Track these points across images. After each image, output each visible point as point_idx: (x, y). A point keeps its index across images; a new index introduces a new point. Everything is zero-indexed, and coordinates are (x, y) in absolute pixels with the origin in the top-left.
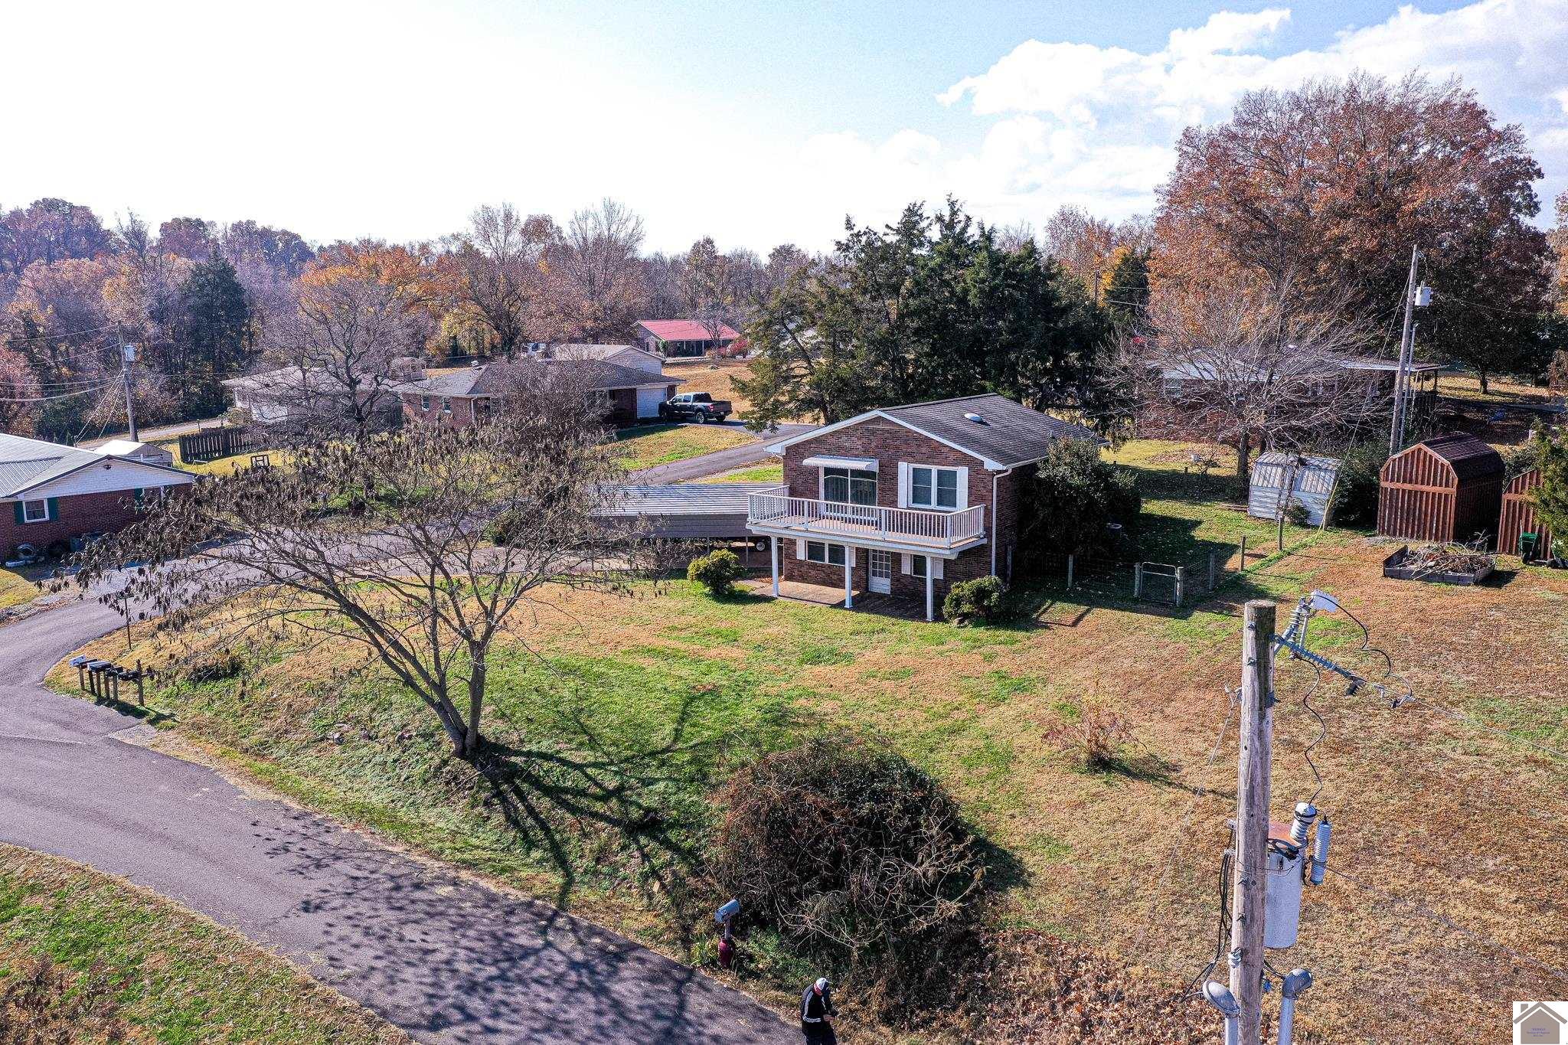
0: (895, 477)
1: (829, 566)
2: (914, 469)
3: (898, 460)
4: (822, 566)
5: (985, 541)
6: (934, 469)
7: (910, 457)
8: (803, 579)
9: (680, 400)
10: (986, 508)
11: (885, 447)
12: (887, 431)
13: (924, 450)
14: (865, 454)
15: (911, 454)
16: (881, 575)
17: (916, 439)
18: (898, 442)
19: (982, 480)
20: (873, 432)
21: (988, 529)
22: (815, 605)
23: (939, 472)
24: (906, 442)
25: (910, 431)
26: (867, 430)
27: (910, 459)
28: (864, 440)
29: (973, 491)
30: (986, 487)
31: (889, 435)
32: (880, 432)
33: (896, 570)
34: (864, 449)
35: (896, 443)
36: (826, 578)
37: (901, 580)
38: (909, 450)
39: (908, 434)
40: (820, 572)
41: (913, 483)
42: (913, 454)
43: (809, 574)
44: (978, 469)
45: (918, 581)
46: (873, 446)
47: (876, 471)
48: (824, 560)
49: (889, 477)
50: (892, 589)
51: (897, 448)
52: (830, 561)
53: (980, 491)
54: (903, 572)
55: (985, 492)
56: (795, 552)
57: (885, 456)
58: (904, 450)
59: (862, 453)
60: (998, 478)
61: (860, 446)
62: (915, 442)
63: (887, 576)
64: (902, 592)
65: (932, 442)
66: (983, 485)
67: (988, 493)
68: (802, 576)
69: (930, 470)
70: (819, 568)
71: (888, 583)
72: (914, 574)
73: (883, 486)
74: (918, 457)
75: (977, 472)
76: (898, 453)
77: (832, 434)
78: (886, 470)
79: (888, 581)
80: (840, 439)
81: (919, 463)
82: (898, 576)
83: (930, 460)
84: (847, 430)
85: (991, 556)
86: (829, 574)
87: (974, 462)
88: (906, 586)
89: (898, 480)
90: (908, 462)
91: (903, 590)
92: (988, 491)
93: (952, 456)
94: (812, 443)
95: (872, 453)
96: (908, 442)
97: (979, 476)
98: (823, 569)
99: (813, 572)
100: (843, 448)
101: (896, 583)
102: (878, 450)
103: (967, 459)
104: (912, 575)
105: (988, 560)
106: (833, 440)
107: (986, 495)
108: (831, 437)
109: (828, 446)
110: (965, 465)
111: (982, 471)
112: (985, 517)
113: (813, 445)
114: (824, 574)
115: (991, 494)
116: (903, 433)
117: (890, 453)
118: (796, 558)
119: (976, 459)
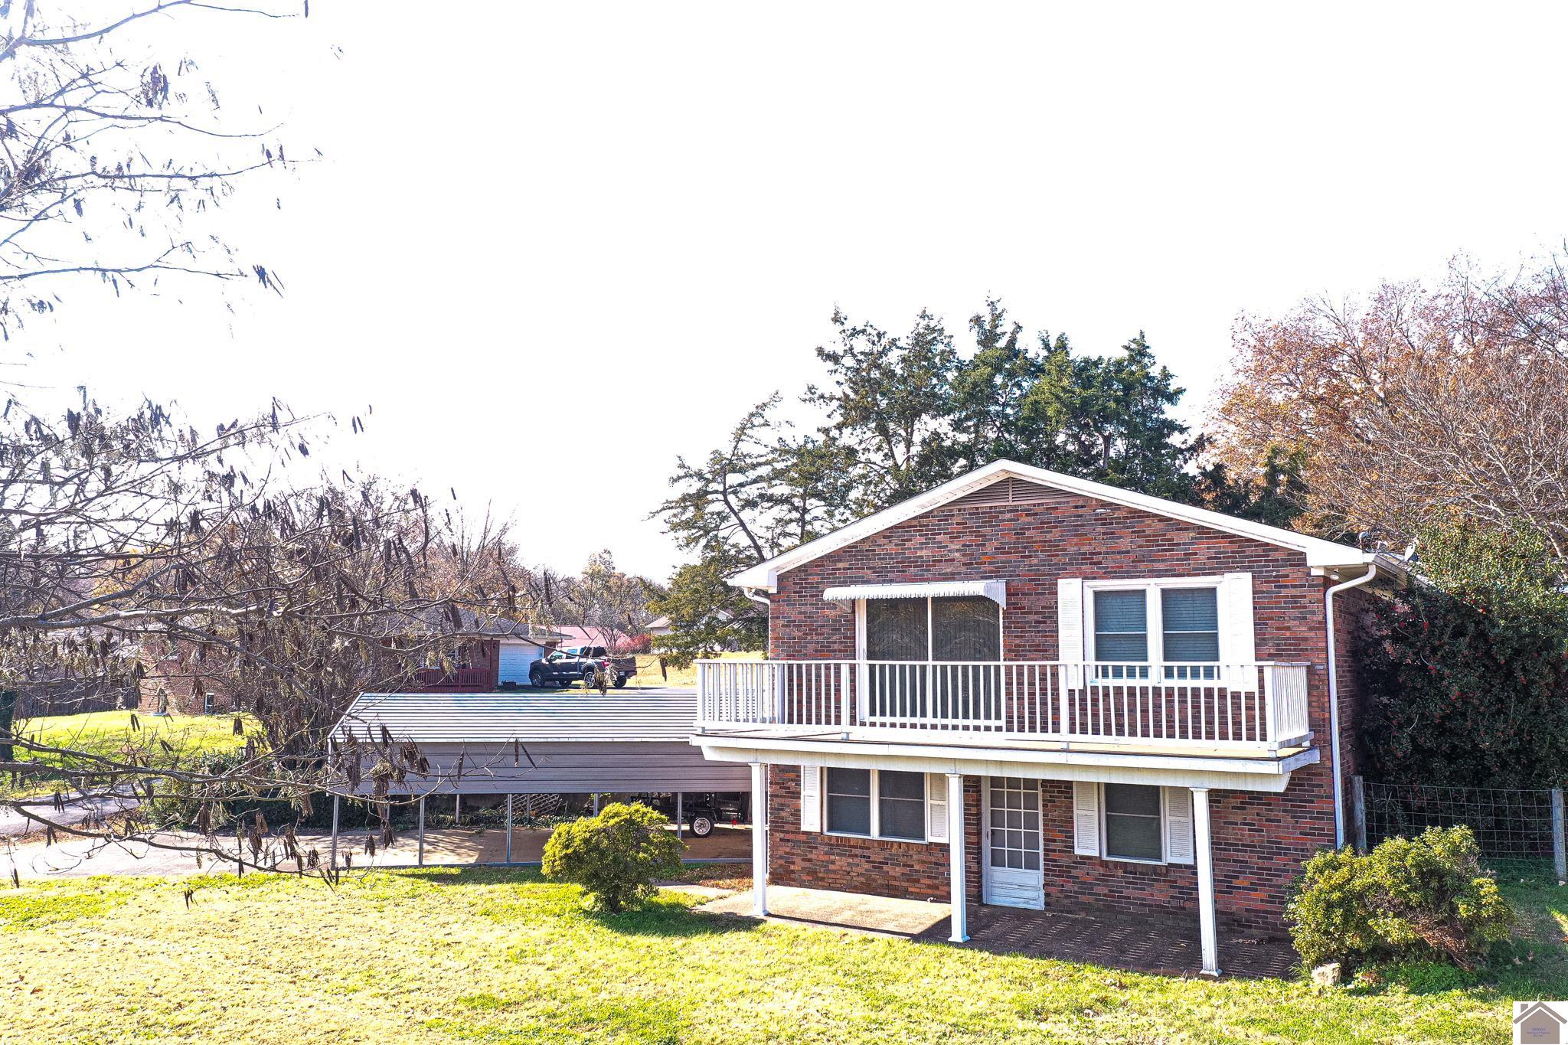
0: (1050, 615)
1: (882, 846)
2: (1098, 595)
3: (1057, 576)
4: (866, 845)
5: (1315, 758)
6: (1153, 589)
7: (1087, 565)
8: (816, 879)
9: (559, 656)
10: (1311, 671)
11: (1024, 550)
12: (1029, 513)
13: (1125, 543)
14: (972, 569)
15: (1090, 558)
16: (1014, 863)
17: (1103, 520)
18: (1054, 535)
19: (1295, 602)
20: (992, 516)
21: (1318, 725)
22: (870, 935)
23: (1166, 593)
24: (1077, 531)
25: (1083, 502)
26: (975, 513)
27: (1086, 568)
28: (967, 539)
29: (1270, 631)
30: (1305, 618)
31: (1030, 519)
32: (1008, 516)
33: (1058, 845)
34: (966, 560)
35: (1048, 536)
36: (874, 875)
37: (1074, 872)
38: (1085, 549)
39: (1081, 511)
40: (856, 861)
41: (1097, 629)
42: (1096, 558)
43: (832, 867)
44: (1284, 571)
45: (1120, 872)
46: (989, 548)
47: (1001, 600)
48: (868, 832)
49: (1032, 617)
50: (1047, 895)
51: (1052, 548)
52: (882, 834)
53: (1288, 628)
54: (1078, 852)
55: (1302, 630)
56: (797, 813)
57: (1022, 569)
58: (1072, 549)
59: (963, 569)
60: (1335, 594)
61: (957, 555)
62: (1100, 529)
63: (1032, 865)
64: (1077, 903)
65: (1148, 521)
66: (1296, 613)
67: (1312, 634)
68: (812, 873)
69: (1142, 593)
70: (855, 851)
71: (1033, 883)
72: (1109, 854)
73: (1017, 641)
74: (1109, 563)
75: (1279, 582)
76: (1055, 560)
77: (889, 533)
78: (1025, 602)
79: (1035, 878)
80: (908, 545)
81: (1114, 578)
82: (1064, 861)
83: (1142, 566)
84: (924, 521)
85: (1333, 797)
86: (879, 866)
87: (1273, 555)
88: (1086, 887)
89: (1056, 622)
90: (1086, 578)
91: (1082, 898)
92: (1311, 629)
93: (1204, 551)
94: (840, 561)
95: (987, 568)
96: (1081, 530)
97: (1284, 592)
98: (866, 853)
99: (840, 862)
100: (916, 562)
101: (1059, 881)
102: (1003, 557)
103: (1249, 551)
104: (1105, 857)
105: (1326, 808)
106: (891, 548)
107: (1305, 639)
108: (886, 541)
109: (878, 564)
110: (1244, 569)
111: (1294, 574)
112: (1309, 694)
113: (840, 565)
114: (867, 866)
115: (1321, 634)
116: (1066, 509)
117: (1035, 561)
118: (798, 831)
119: (1277, 548)
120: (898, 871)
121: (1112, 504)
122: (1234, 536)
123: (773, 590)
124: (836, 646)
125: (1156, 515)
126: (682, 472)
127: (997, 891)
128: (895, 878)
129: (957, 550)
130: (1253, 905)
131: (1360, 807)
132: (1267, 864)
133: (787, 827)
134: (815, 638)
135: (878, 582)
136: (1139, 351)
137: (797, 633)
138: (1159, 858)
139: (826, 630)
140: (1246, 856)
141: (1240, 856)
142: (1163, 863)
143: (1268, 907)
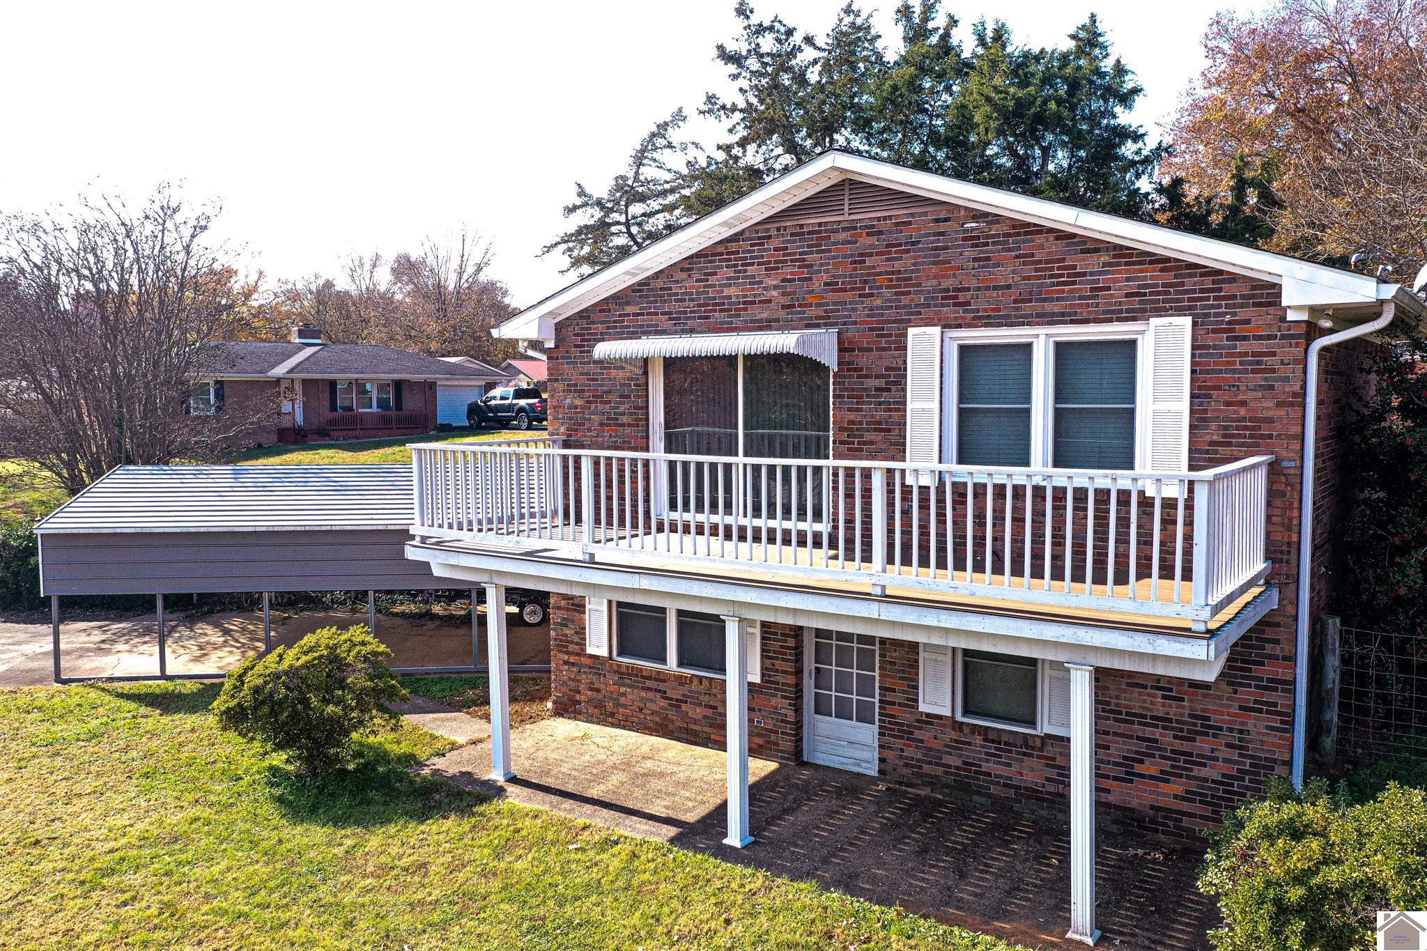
0: (896, 379)
1: (680, 679)
2: (965, 351)
3: (907, 323)
4: (660, 677)
5: (1275, 602)
6: (1043, 342)
7: (952, 308)
8: (605, 714)
9: (494, 398)
10: (1274, 470)
11: (864, 286)
12: (871, 231)
13: (1006, 273)
14: (792, 315)
15: (953, 297)
16: (843, 713)
17: (973, 239)
18: (906, 263)
19: (1257, 362)
20: (820, 237)
21: (1279, 557)
22: (629, 828)
23: (1062, 350)
24: (937, 256)
25: (949, 211)
26: (799, 234)
27: (948, 312)
28: (788, 271)
29: (1214, 406)
30: (1271, 388)
31: (873, 240)
32: (843, 236)
33: (898, 697)
34: (786, 301)
35: (897, 265)
36: (672, 714)
37: (918, 734)
38: (948, 283)
39: (942, 227)
40: (651, 695)
41: (962, 398)
42: (962, 297)
43: (622, 700)
44: (1242, 314)
45: (978, 740)
46: (817, 285)
47: (830, 359)
48: (663, 660)
49: (872, 383)
50: (882, 760)
51: (903, 282)
52: (681, 664)
53: (1243, 403)
54: (923, 708)
55: (1266, 407)
56: (581, 632)
57: (861, 312)
58: (929, 284)
59: (782, 314)
60: (1325, 349)
61: (775, 293)
62: (969, 253)
63: (865, 717)
64: (920, 775)
65: (1040, 240)
66: (1259, 379)
67: (1281, 412)
68: (600, 706)
69: (1029, 346)
70: (649, 684)
71: (869, 741)
72: (966, 712)
73: (852, 416)
74: (981, 304)
75: (1232, 332)
76: (905, 300)
77: (689, 264)
78: (863, 360)
79: (868, 734)
80: (712, 280)
81: (987, 325)
82: (906, 717)
83: (1027, 308)
84: (733, 247)
85: (1291, 659)
86: (677, 704)
87: (1227, 289)
88: (933, 756)
89: (904, 390)
90: (944, 327)
91: (927, 769)
92: (1279, 405)
93: (1121, 283)
94: (628, 303)
95: (813, 312)
96: (943, 255)
97: (1241, 347)
98: (662, 686)
99: (632, 696)
100: (722, 305)
101: (898, 743)
102: (832, 297)
103: (1189, 283)
104: (959, 718)
105: (1282, 673)
106: (691, 284)
107: (1270, 420)
108: (684, 275)
109: (674, 307)
110: (1180, 311)
111: (1260, 319)
112: (1269, 504)
113: (629, 309)
114: (663, 703)
115: (1294, 413)
116: (923, 225)
117: (878, 302)
118: (582, 652)
119: (1233, 278)
120: (698, 712)
121: (987, 214)
122: (1168, 260)
123: (550, 344)
124: (625, 419)
125: (1051, 230)
126: (579, 201)
127: (822, 747)
128: (696, 722)
129: (775, 287)
130: (1162, 801)
131: (1333, 662)
132: (1186, 746)
133: (572, 647)
134: (600, 407)
135: (675, 333)
136: (1089, 39)
137: (578, 402)
138: (1032, 723)
139: (613, 397)
140: (1157, 733)
141: (1148, 732)
142: (1038, 732)
143: (1186, 807)
